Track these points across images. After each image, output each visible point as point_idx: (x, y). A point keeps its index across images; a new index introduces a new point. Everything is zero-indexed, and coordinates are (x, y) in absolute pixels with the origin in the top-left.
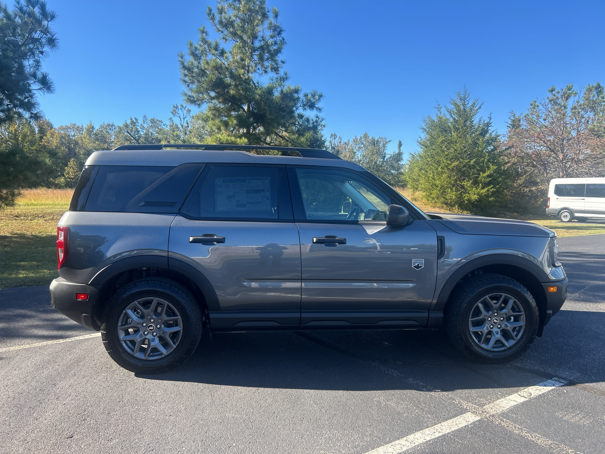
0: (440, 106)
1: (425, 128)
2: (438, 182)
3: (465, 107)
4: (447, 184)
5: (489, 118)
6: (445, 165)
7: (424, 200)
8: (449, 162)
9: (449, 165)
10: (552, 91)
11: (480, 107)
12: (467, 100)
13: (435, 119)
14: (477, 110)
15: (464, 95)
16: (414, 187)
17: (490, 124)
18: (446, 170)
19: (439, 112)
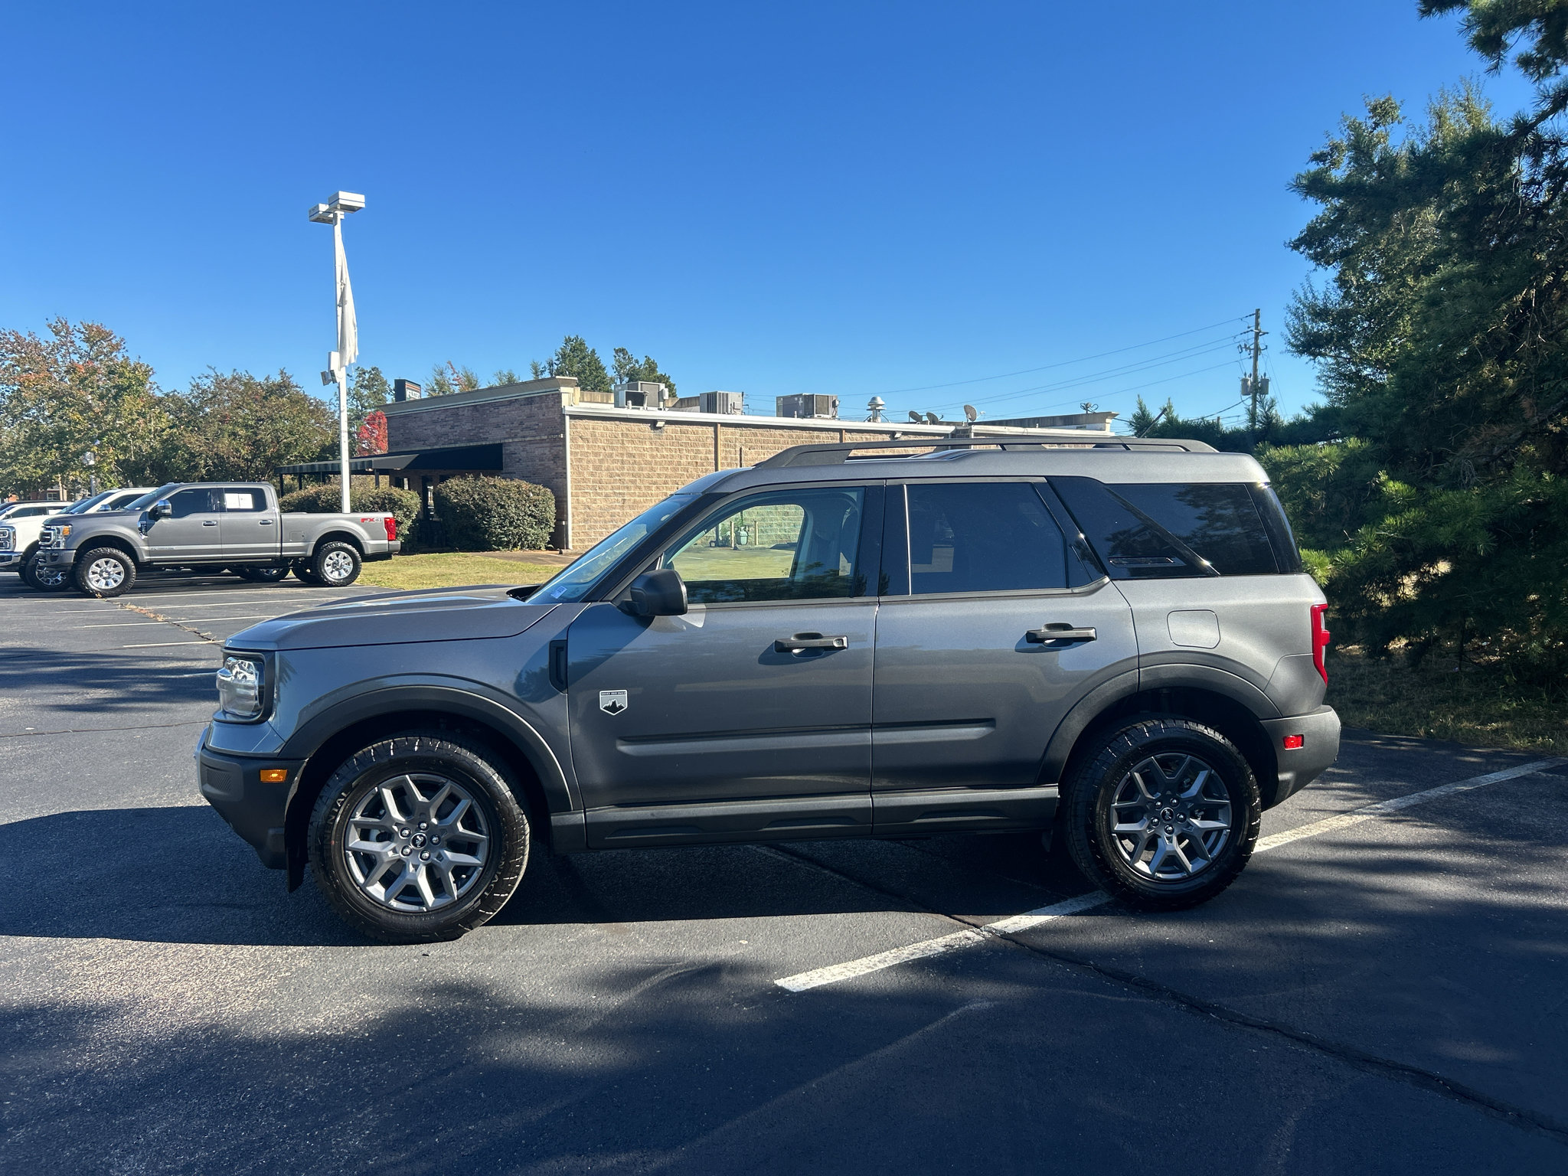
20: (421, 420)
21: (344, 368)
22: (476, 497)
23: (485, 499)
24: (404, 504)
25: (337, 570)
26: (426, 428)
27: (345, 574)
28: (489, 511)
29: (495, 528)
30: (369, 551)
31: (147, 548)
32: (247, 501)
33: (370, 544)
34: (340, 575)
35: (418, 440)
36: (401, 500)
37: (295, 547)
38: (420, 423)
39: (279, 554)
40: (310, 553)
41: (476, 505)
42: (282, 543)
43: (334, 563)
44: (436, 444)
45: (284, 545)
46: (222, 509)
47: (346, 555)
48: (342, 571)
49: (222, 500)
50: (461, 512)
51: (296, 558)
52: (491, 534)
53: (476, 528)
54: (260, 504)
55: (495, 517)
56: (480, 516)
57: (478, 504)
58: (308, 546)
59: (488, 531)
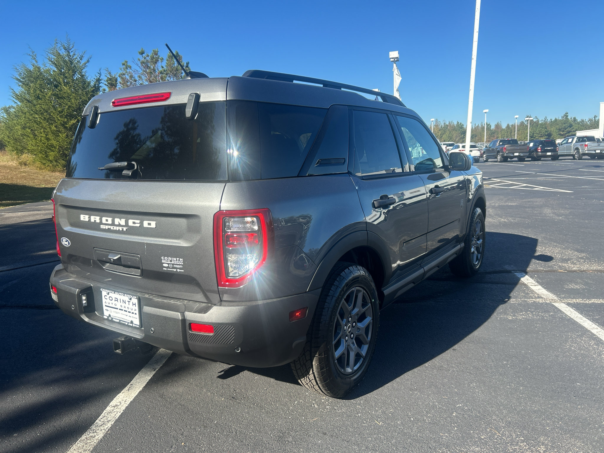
0: (34, 54)
1: (19, 78)
2: (54, 142)
3: (70, 58)
4: (66, 145)
5: (99, 74)
6: (61, 123)
7: (38, 164)
8: (66, 120)
9: (65, 123)
10: (142, 53)
11: (88, 61)
12: (71, 51)
13: (32, 68)
14: (85, 64)
15: (67, 45)
16: (17, 149)
17: (101, 80)
18: (62, 129)
19: (34, 62)
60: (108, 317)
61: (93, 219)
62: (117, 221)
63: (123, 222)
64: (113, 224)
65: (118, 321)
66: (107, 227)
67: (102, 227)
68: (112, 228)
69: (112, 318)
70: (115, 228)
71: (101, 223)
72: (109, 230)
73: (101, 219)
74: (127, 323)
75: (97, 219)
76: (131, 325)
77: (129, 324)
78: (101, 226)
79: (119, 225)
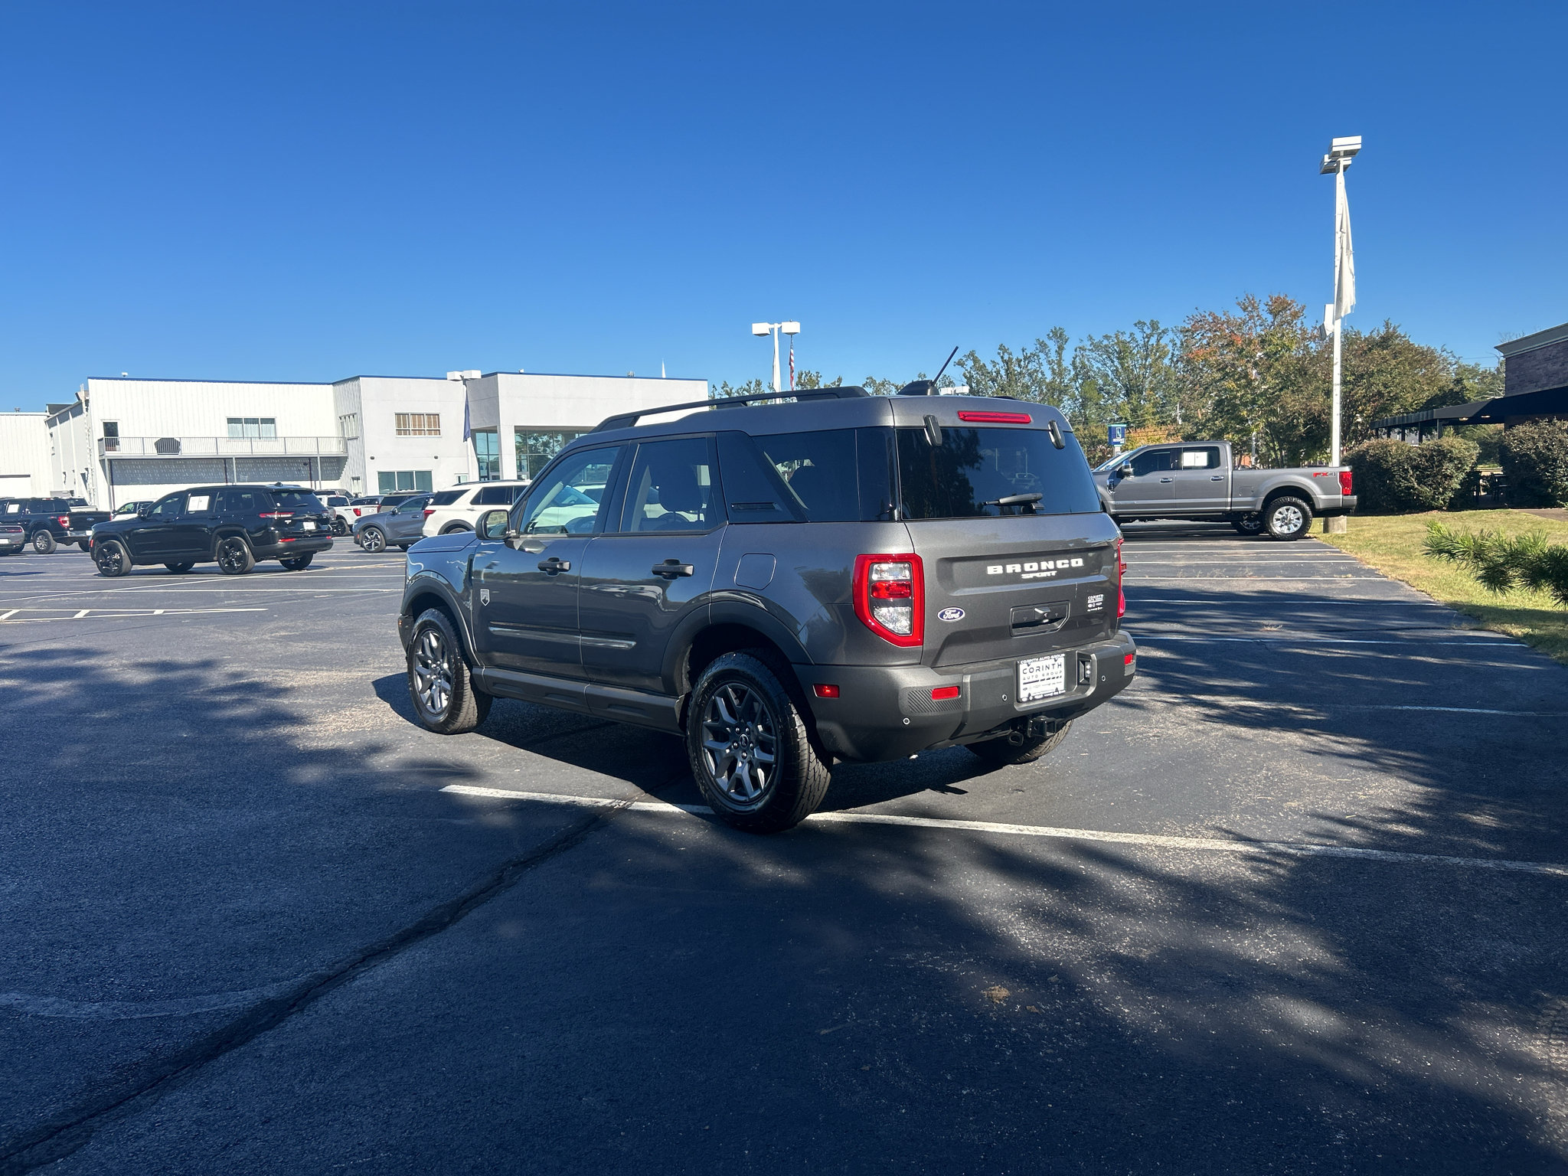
20: (1535, 359)
21: (1339, 321)
22: (1540, 444)
23: (1550, 447)
24: (1454, 456)
25: (1286, 524)
26: (1537, 367)
27: (1294, 529)
28: (1555, 460)
29: (1562, 481)
30: (1320, 506)
31: (1113, 502)
32: (1202, 459)
33: (1321, 498)
34: (1289, 529)
35: (1531, 382)
36: (1451, 452)
37: (1244, 502)
38: (1534, 363)
39: (1229, 508)
40: (1259, 507)
41: (1538, 454)
42: (1232, 497)
43: (1284, 518)
44: (1546, 385)
45: (1234, 500)
46: (1178, 467)
47: (1296, 510)
48: (1292, 526)
49: (1179, 458)
50: (1521, 462)
51: (1248, 512)
52: (1556, 488)
53: (1539, 481)
54: (1214, 461)
55: (1561, 467)
56: (1542, 466)
57: (1541, 452)
58: (1256, 501)
59: (1551, 484)
60: (1028, 698)
61: (1010, 569)
62: (1044, 565)
63: (1051, 565)
64: (1040, 570)
65: (1042, 696)
66: (1031, 576)
67: (1025, 576)
68: (1037, 575)
69: (1033, 697)
70: (1044, 575)
71: (1023, 572)
72: (1035, 580)
73: (1022, 567)
74: (1051, 694)
75: (1018, 568)
76: (1057, 693)
77: (1055, 693)
78: (1023, 575)
79: (1048, 570)
